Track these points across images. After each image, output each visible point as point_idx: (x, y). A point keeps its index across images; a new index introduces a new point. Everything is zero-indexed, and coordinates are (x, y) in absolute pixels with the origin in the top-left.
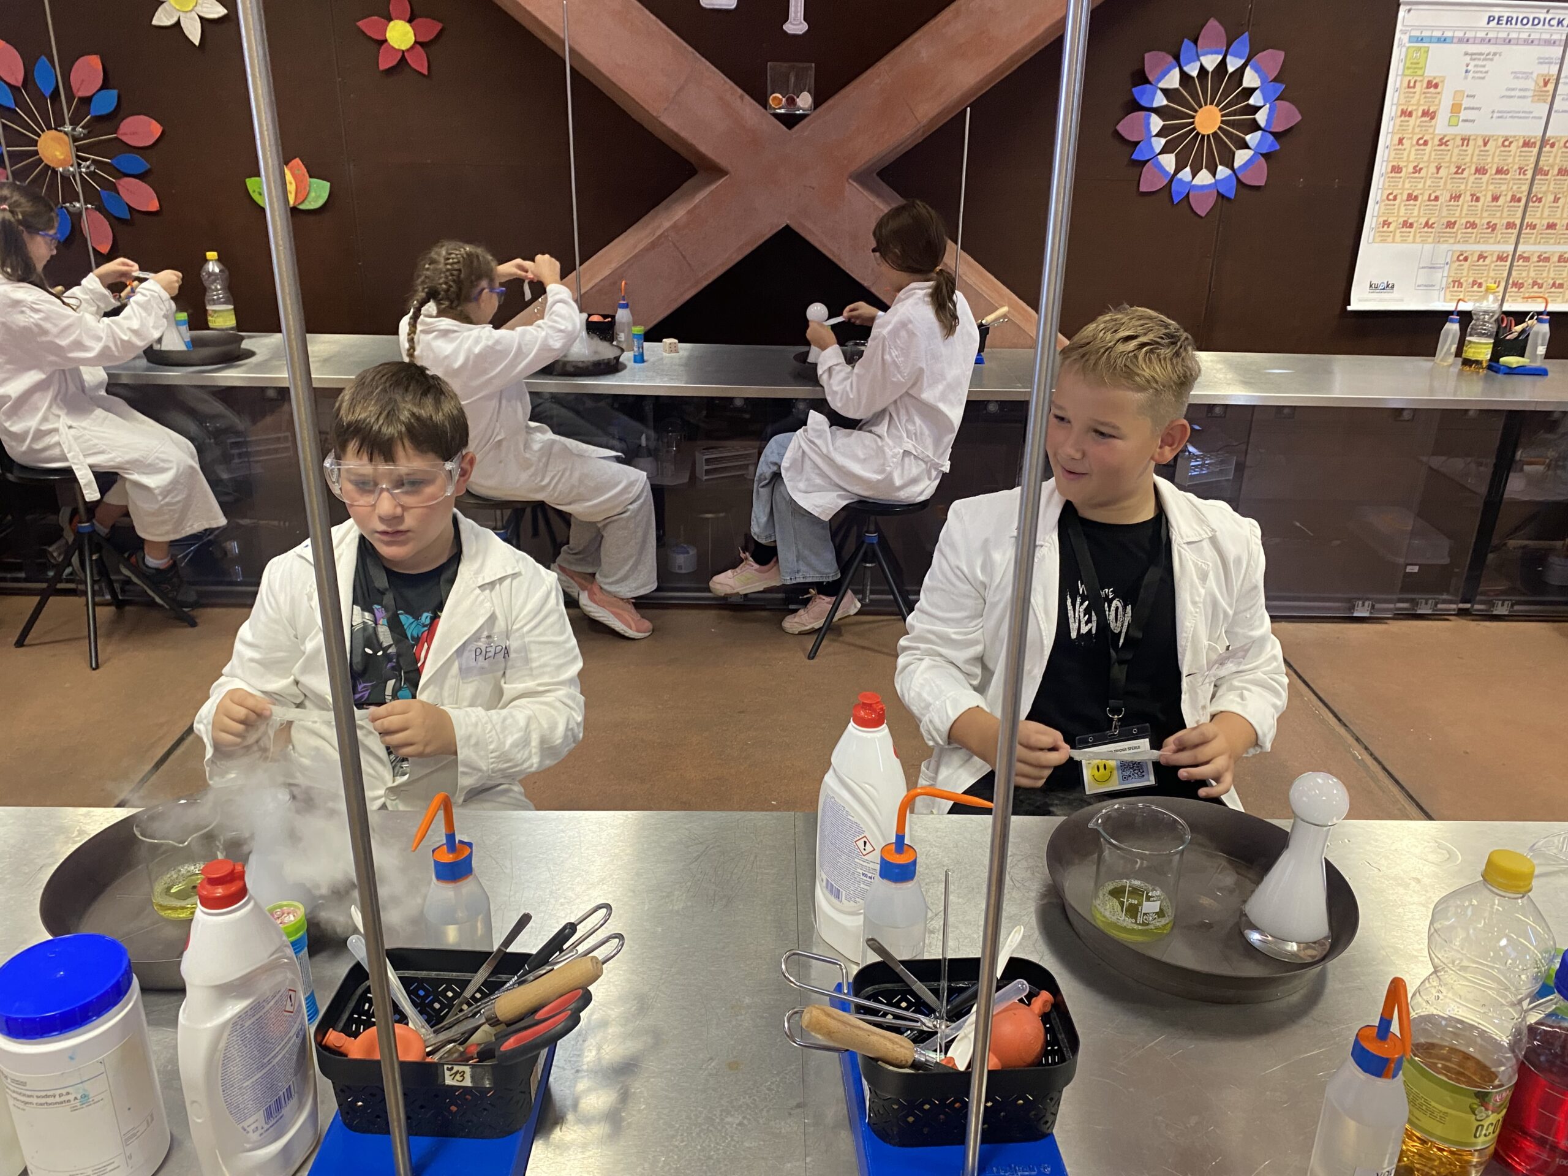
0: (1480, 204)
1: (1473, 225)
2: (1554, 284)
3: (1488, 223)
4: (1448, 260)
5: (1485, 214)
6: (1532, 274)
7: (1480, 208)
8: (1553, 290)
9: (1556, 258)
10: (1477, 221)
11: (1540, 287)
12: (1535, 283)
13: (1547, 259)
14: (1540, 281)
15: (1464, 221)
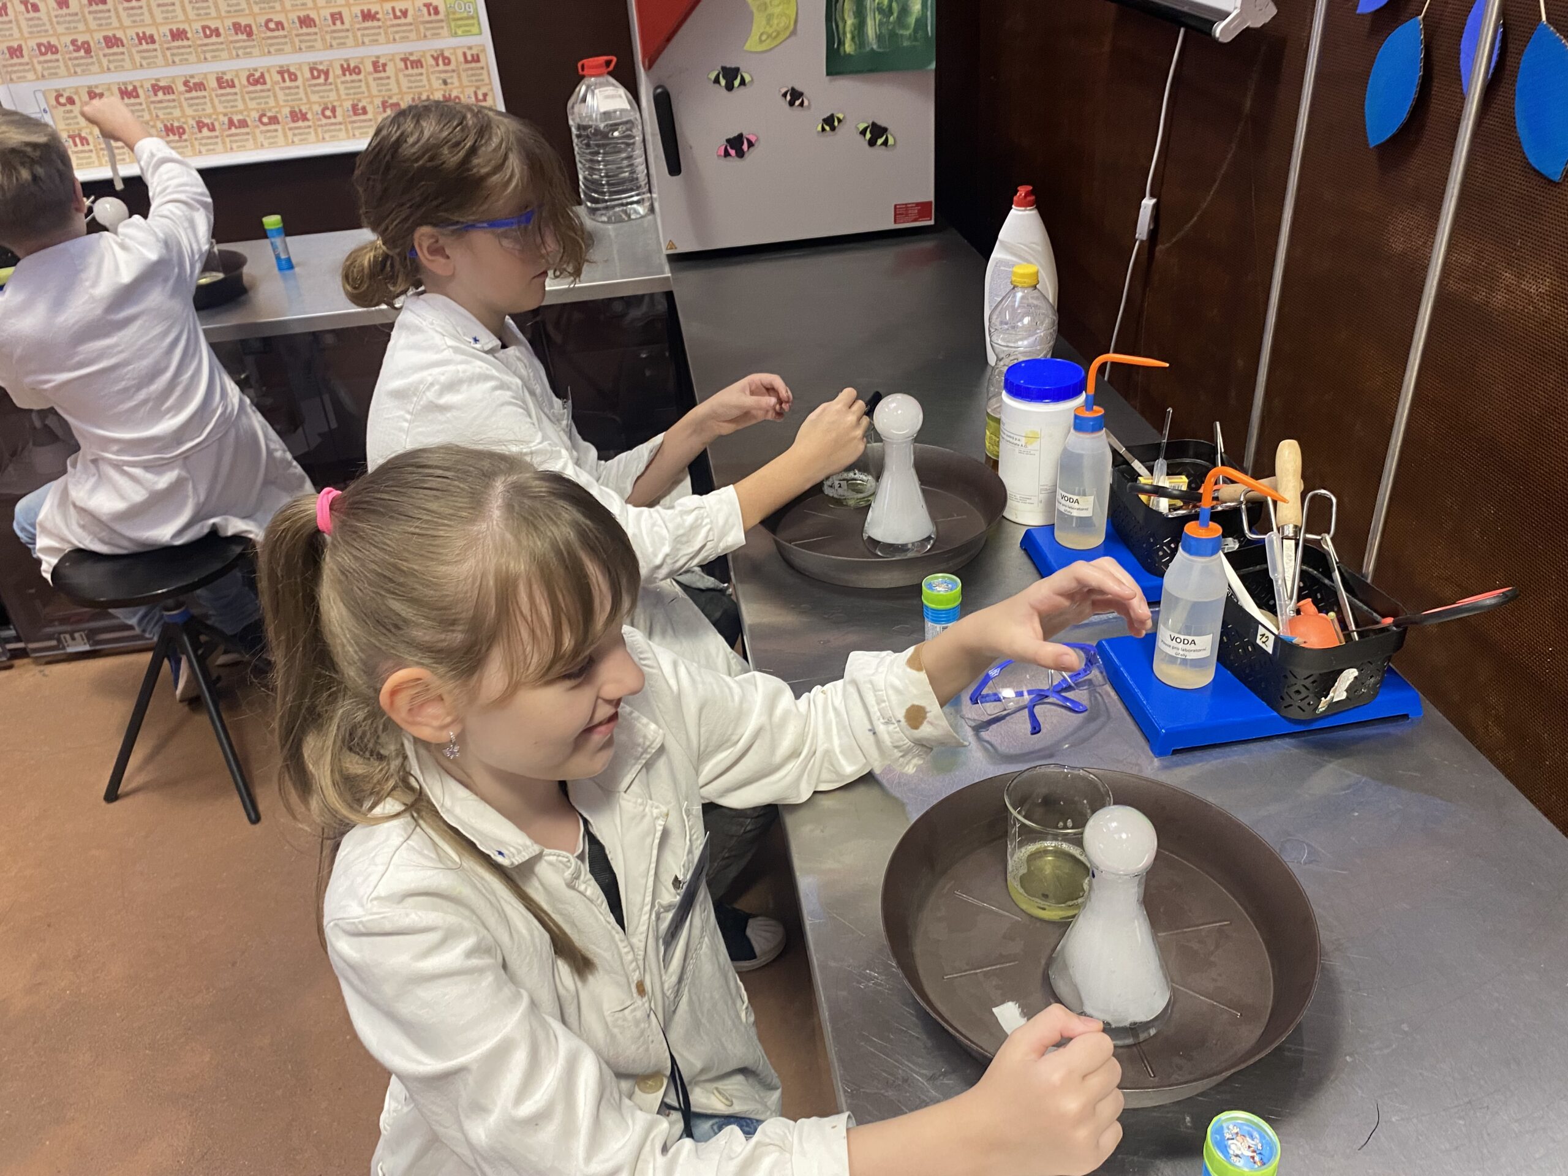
0: (42, 13)
1: (51, 49)
2: (231, 123)
3: (73, 42)
4: (44, 105)
5: (60, 29)
6: (189, 112)
7: (45, 18)
8: (233, 130)
9: (213, 84)
10: (54, 41)
11: (212, 129)
12: (200, 125)
13: (200, 86)
14: (207, 121)
15: (32, 43)
